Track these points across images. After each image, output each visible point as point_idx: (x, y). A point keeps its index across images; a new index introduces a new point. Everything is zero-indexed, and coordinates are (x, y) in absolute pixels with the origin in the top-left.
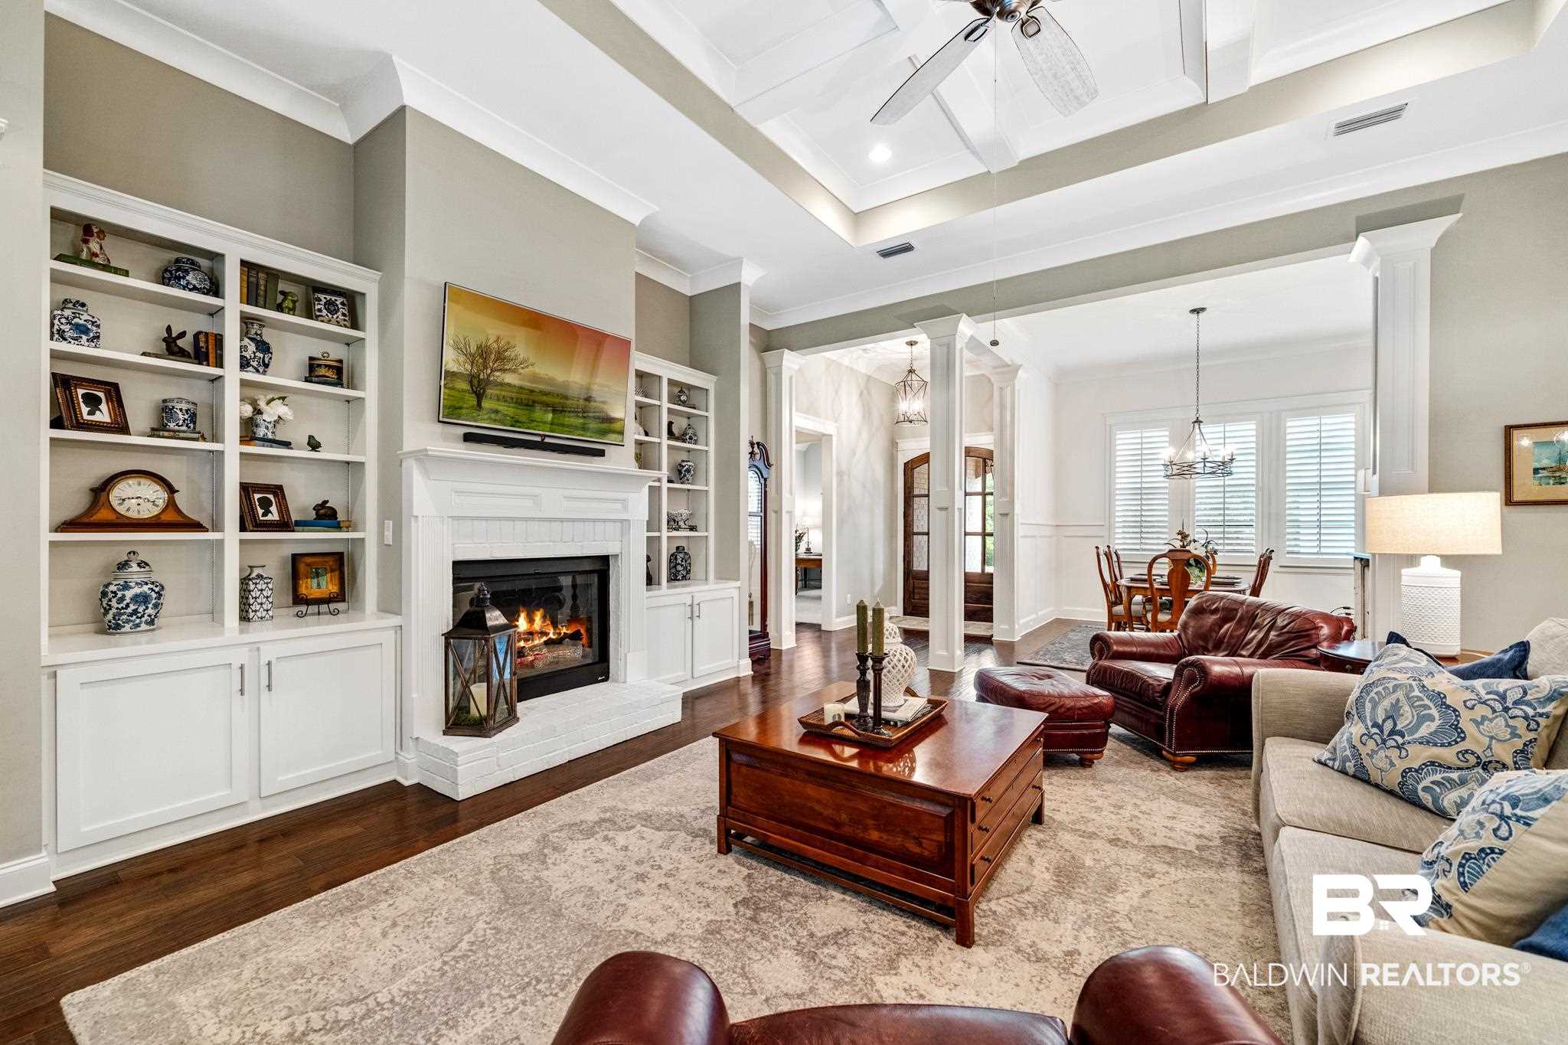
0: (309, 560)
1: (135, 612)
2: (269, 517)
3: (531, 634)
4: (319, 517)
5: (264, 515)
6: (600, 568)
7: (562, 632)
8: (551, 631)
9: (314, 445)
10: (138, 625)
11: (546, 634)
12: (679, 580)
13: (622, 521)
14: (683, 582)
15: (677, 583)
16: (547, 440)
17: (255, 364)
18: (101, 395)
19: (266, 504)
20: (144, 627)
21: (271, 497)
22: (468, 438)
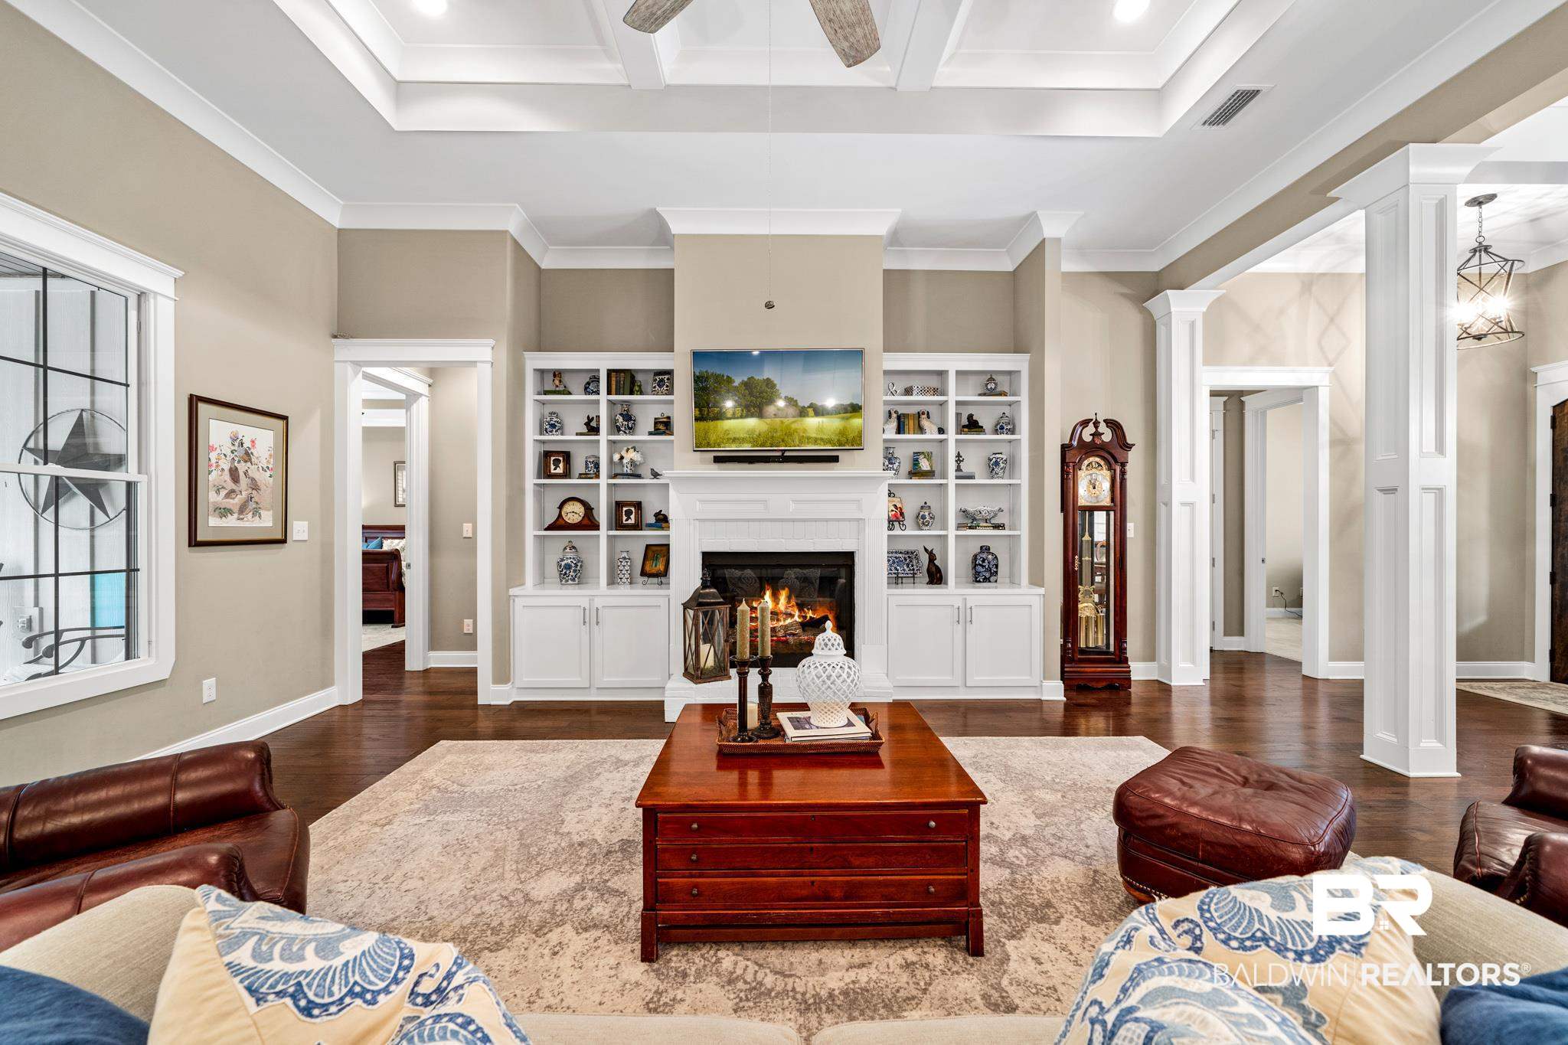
0: (655, 548)
1: (565, 574)
2: (629, 522)
3: (775, 614)
4: (658, 520)
5: (627, 520)
6: (845, 561)
7: (808, 616)
8: (797, 613)
9: (655, 475)
10: (567, 581)
11: (791, 616)
12: (979, 581)
13: (858, 520)
14: (985, 584)
15: (978, 585)
16: (787, 454)
17: (623, 429)
18: (561, 459)
19: (629, 513)
20: (570, 582)
21: (633, 509)
22: (718, 460)
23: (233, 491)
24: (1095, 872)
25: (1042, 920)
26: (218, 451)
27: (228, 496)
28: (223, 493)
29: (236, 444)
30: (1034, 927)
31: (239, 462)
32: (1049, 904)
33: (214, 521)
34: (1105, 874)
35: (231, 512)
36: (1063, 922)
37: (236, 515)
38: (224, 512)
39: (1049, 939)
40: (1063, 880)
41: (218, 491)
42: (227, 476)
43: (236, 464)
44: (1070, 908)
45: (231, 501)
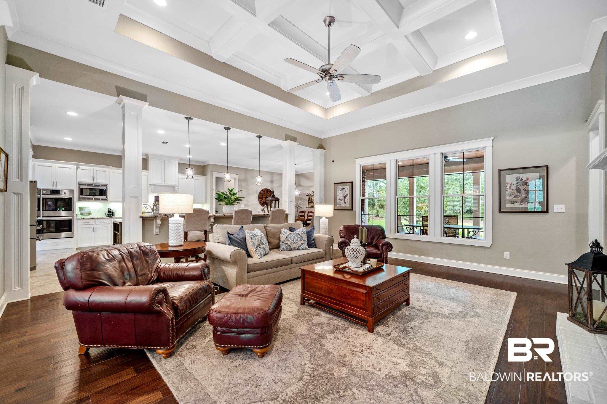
23: (517, 195)
24: (292, 333)
25: (296, 315)
26: (510, 184)
27: (515, 197)
28: (513, 196)
29: (519, 180)
30: (296, 312)
31: (520, 186)
32: (297, 319)
33: (508, 205)
34: (289, 334)
35: (517, 202)
36: (291, 316)
37: (519, 203)
38: (513, 202)
39: (291, 312)
40: (299, 327)
41: (511, 196)
42: (515, 191)
43: (519, 187)
44: (292, 320)
45: (517, 199)
